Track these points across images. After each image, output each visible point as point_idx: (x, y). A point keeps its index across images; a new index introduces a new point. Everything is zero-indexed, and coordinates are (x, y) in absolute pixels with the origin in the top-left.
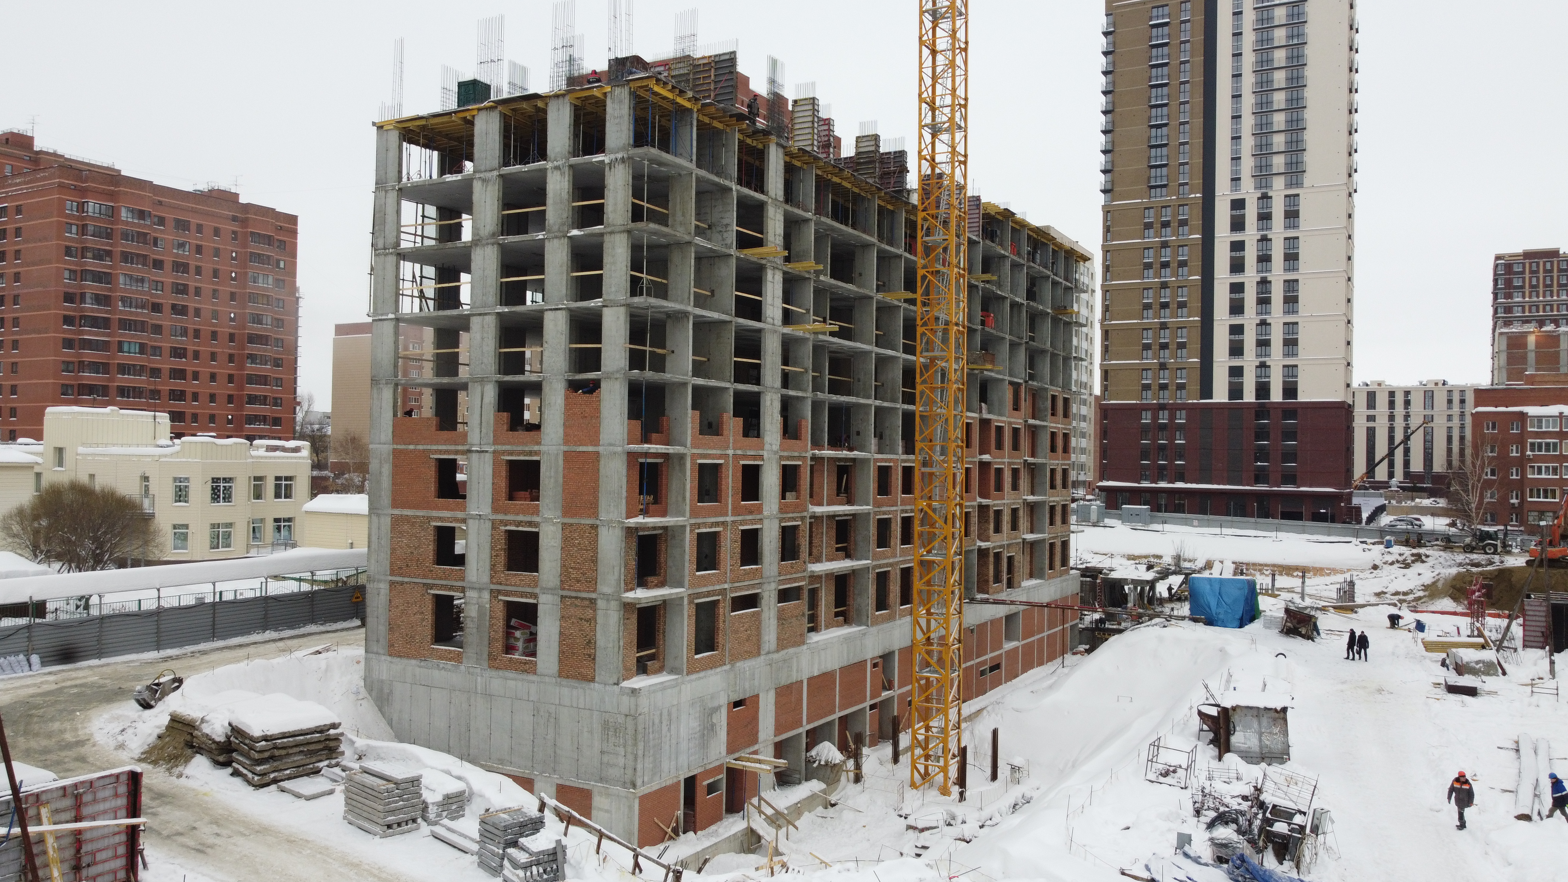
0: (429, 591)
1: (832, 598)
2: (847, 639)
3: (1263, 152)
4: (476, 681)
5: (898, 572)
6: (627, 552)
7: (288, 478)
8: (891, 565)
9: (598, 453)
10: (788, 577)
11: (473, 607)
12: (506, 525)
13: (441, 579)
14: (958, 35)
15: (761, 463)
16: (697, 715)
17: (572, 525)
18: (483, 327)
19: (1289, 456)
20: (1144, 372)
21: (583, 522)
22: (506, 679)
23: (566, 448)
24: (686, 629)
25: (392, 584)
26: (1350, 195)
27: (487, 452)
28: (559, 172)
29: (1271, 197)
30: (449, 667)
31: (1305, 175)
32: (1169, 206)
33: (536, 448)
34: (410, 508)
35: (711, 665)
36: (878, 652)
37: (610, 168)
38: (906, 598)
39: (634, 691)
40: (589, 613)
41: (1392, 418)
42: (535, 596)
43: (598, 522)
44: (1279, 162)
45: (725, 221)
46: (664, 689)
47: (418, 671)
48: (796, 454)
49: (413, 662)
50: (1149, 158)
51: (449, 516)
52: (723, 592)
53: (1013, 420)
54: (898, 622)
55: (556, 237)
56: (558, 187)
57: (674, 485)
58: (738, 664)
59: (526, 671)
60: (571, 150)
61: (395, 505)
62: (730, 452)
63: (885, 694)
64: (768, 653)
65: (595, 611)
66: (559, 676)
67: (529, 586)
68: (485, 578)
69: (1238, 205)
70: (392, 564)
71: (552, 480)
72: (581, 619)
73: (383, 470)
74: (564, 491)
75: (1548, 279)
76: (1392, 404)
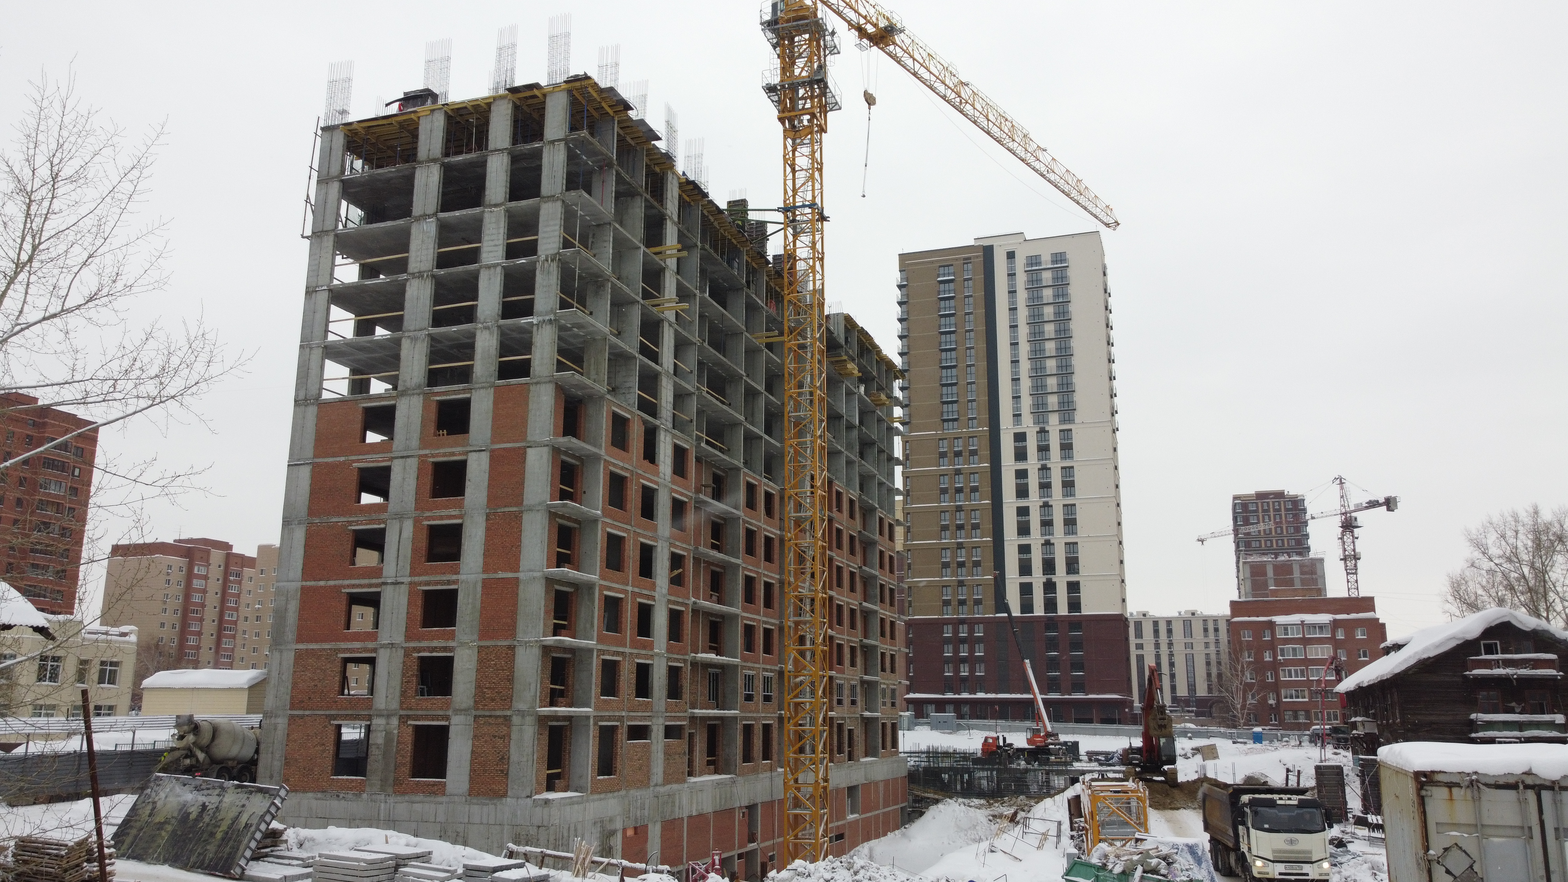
0: (332, 722)
1: (705, 746)
2: (719, 784)
3: (1039, 392)
4: (379, 807)
5: (761, 727)
6: (542, 670)
7: (112, 664)
8: (754, 719)
9: (517, 578)
10: (673, 714)
11: (379, 734)
12: (420, 652)
13: (346, 709)
14: (817, 246)
15: (653, 603)
16: (598, 835)
17: (488, 647)
18: (405, 468)
19: (1077, 665)
20: (944, 589)
21: (500, 643)
22: (413, 802)
23: (485, 576)
24: (591, 749)
25: (292, 718)
26: (1114, 432)
27: (402, 583)
28: (488, 332)
29: (1048, 432)
30: (350, 796)
31: (1076, 413)
32: (961, 438)
33: (454, 577)
34: (316, 642)
35: (611, 789)
36: (745, 803)
37: (538, 329)
38: (766, 755)
39: (547, 802)
40: (504, 730)
41: (1157, 646)
42: (448, 718)
43: (516, 643)
44: (1053, 401)
45: (628, 385)
46: (572, 804)
47: (314, 803)
48: (680, 600)
49: (310, 795)
50: (942, 395)
51: (359, 646)
52: (620, 719)
53: (850, 601)
54: (761, 776)
55: (483, 388)
56: (487, 344)
57: (583, 613)
58: (632, 792)
59: (434, 793)
60: (500, 313)
61: (300, 639)
62: (630, 588)
63: (752, 846)
64: (656, 785)
65: (509, 727)
66: (469, 795)
67: (441, 709)
68: (395, 705)
69: (1020, 437)
70: (292, 698)
71: (470, 606)
72: (495, 737)
73: (289, 606)
74: (481, 616)
75: (1278, 517)
76: (1156, 632)
